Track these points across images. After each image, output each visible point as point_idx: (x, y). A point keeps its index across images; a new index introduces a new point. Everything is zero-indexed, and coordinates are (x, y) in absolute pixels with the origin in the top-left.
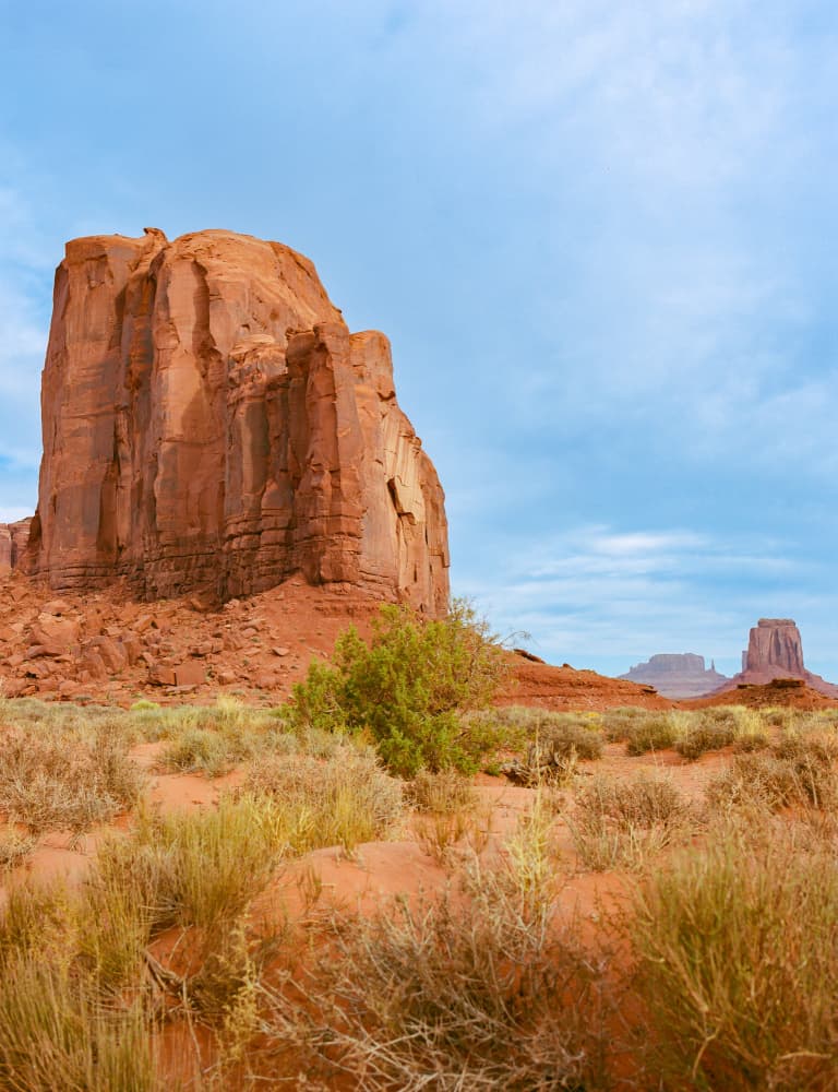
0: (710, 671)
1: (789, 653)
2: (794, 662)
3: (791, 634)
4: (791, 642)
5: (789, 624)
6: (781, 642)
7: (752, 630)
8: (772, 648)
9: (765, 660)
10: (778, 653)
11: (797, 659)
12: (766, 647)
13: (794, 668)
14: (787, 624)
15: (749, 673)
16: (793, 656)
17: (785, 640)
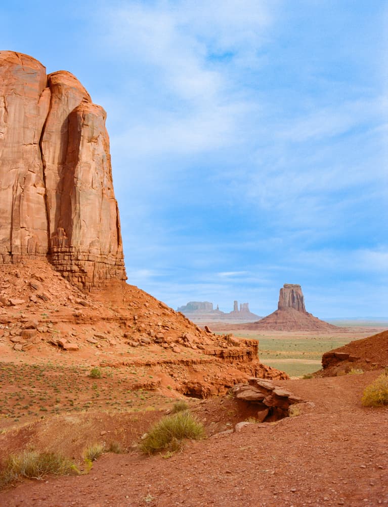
0: (216, 310)
1: (298, 301)
2: (301, 306)
3: (299, 292)
4: (300, 297)
5: (298, 287)
6: (295, 295)
7: (281, 289)
8: (291, 299)
9: (287, 305)
10: (293, 301)
11: (303, 305)
12: (288, 298)
13: (301, 309)
14: (297, 287)
15: (279, 312)
16: (301, 303)
17: (297, 295)
